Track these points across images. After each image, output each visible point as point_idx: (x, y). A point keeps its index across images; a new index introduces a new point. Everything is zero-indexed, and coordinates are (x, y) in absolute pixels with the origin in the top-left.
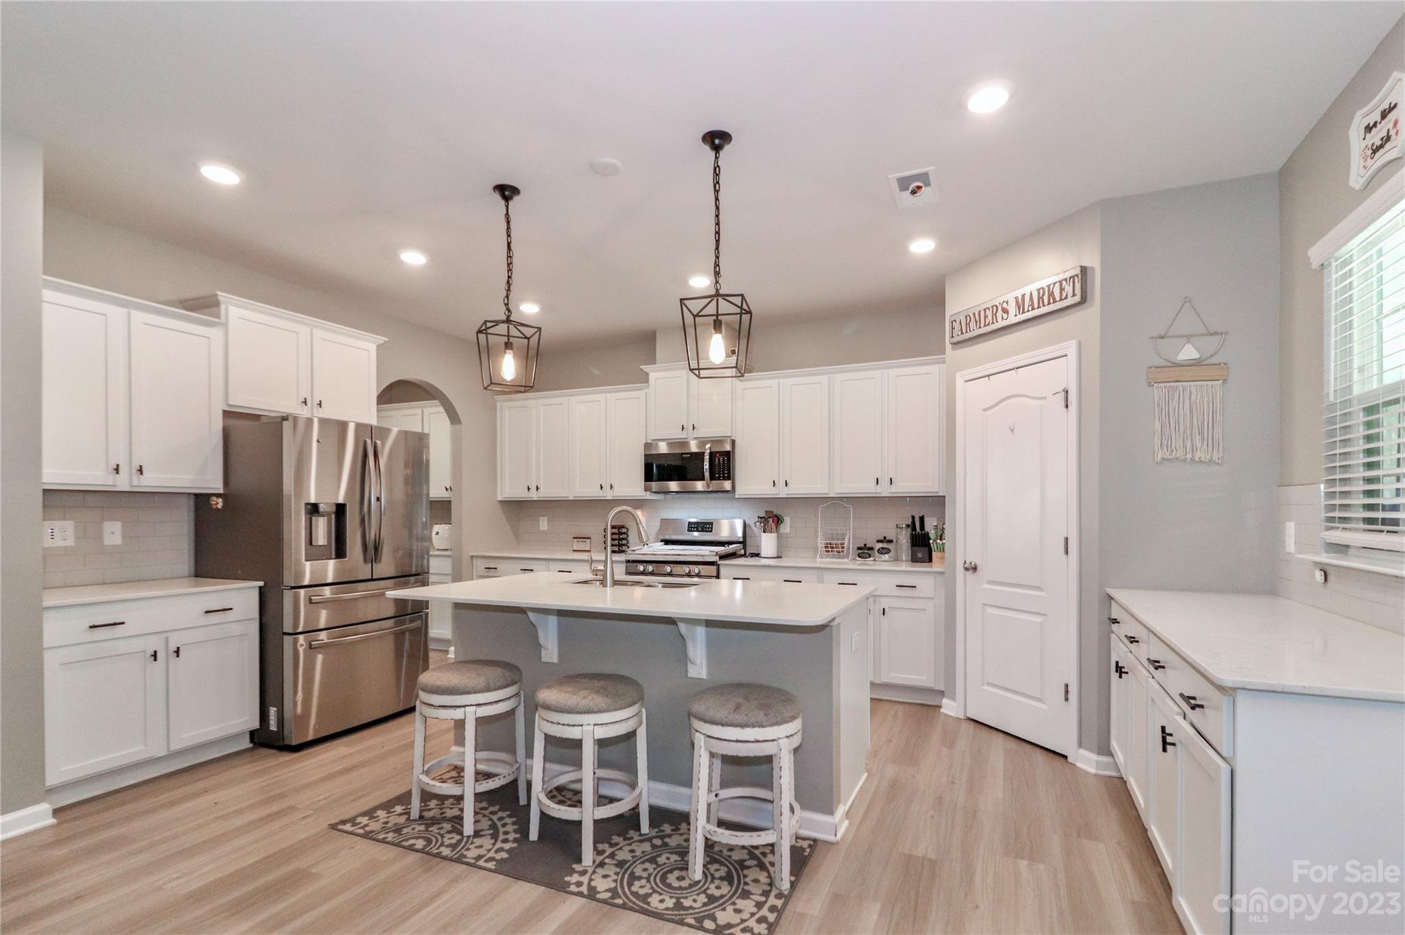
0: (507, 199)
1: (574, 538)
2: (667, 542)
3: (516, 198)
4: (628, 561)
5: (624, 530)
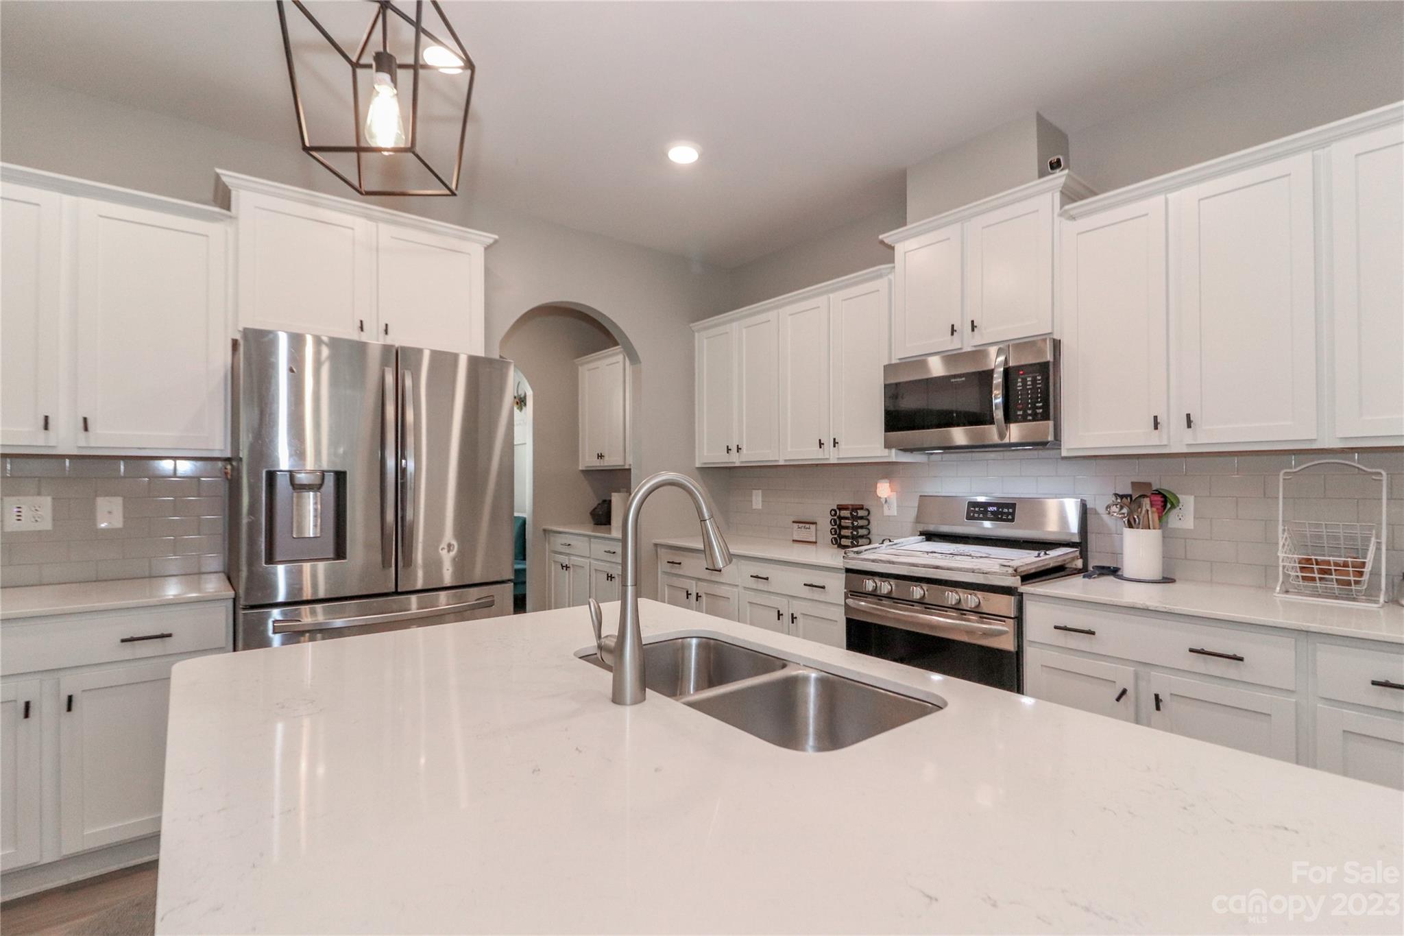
1: (794, 522)
2: (930, 536)
4: (848, 571)
5: (861, 513)
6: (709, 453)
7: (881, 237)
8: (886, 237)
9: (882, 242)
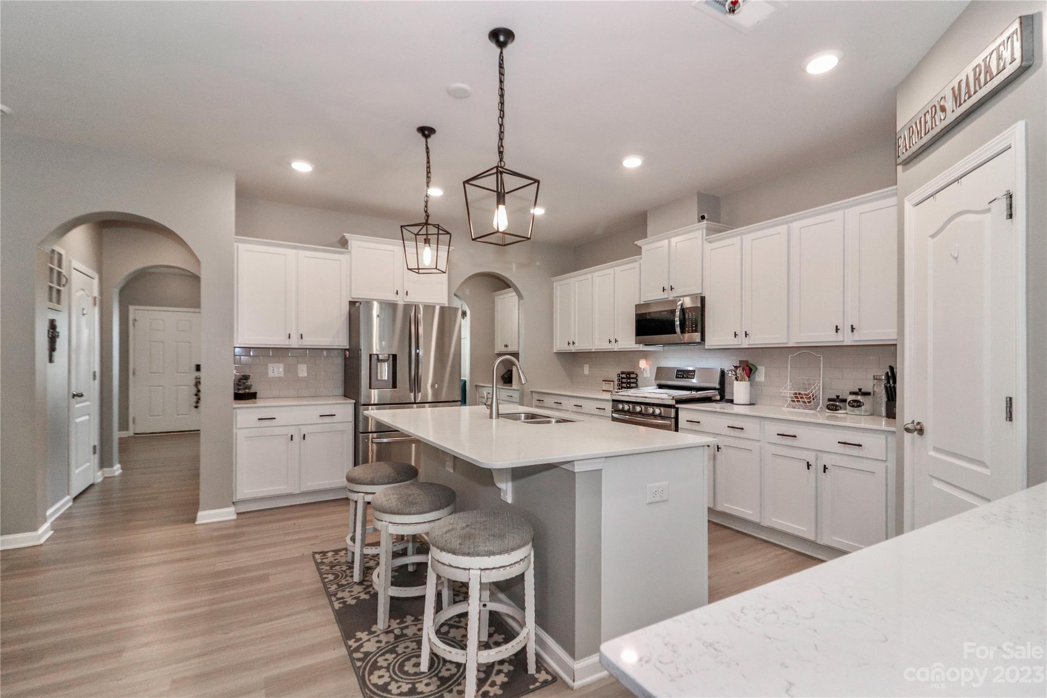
0: (426, 137)
1: (603, 381)
2: (661, 386)
3: (433, 136)
4: (613, 401)
5: (632, 376)
6: (560, 345)
7: (636, 243)
8: (638, 243)
9: (636, 245)
